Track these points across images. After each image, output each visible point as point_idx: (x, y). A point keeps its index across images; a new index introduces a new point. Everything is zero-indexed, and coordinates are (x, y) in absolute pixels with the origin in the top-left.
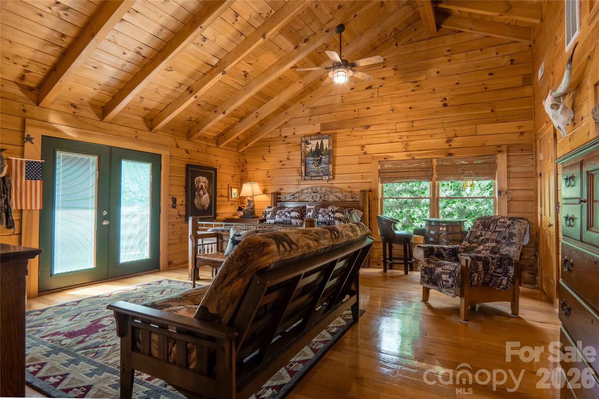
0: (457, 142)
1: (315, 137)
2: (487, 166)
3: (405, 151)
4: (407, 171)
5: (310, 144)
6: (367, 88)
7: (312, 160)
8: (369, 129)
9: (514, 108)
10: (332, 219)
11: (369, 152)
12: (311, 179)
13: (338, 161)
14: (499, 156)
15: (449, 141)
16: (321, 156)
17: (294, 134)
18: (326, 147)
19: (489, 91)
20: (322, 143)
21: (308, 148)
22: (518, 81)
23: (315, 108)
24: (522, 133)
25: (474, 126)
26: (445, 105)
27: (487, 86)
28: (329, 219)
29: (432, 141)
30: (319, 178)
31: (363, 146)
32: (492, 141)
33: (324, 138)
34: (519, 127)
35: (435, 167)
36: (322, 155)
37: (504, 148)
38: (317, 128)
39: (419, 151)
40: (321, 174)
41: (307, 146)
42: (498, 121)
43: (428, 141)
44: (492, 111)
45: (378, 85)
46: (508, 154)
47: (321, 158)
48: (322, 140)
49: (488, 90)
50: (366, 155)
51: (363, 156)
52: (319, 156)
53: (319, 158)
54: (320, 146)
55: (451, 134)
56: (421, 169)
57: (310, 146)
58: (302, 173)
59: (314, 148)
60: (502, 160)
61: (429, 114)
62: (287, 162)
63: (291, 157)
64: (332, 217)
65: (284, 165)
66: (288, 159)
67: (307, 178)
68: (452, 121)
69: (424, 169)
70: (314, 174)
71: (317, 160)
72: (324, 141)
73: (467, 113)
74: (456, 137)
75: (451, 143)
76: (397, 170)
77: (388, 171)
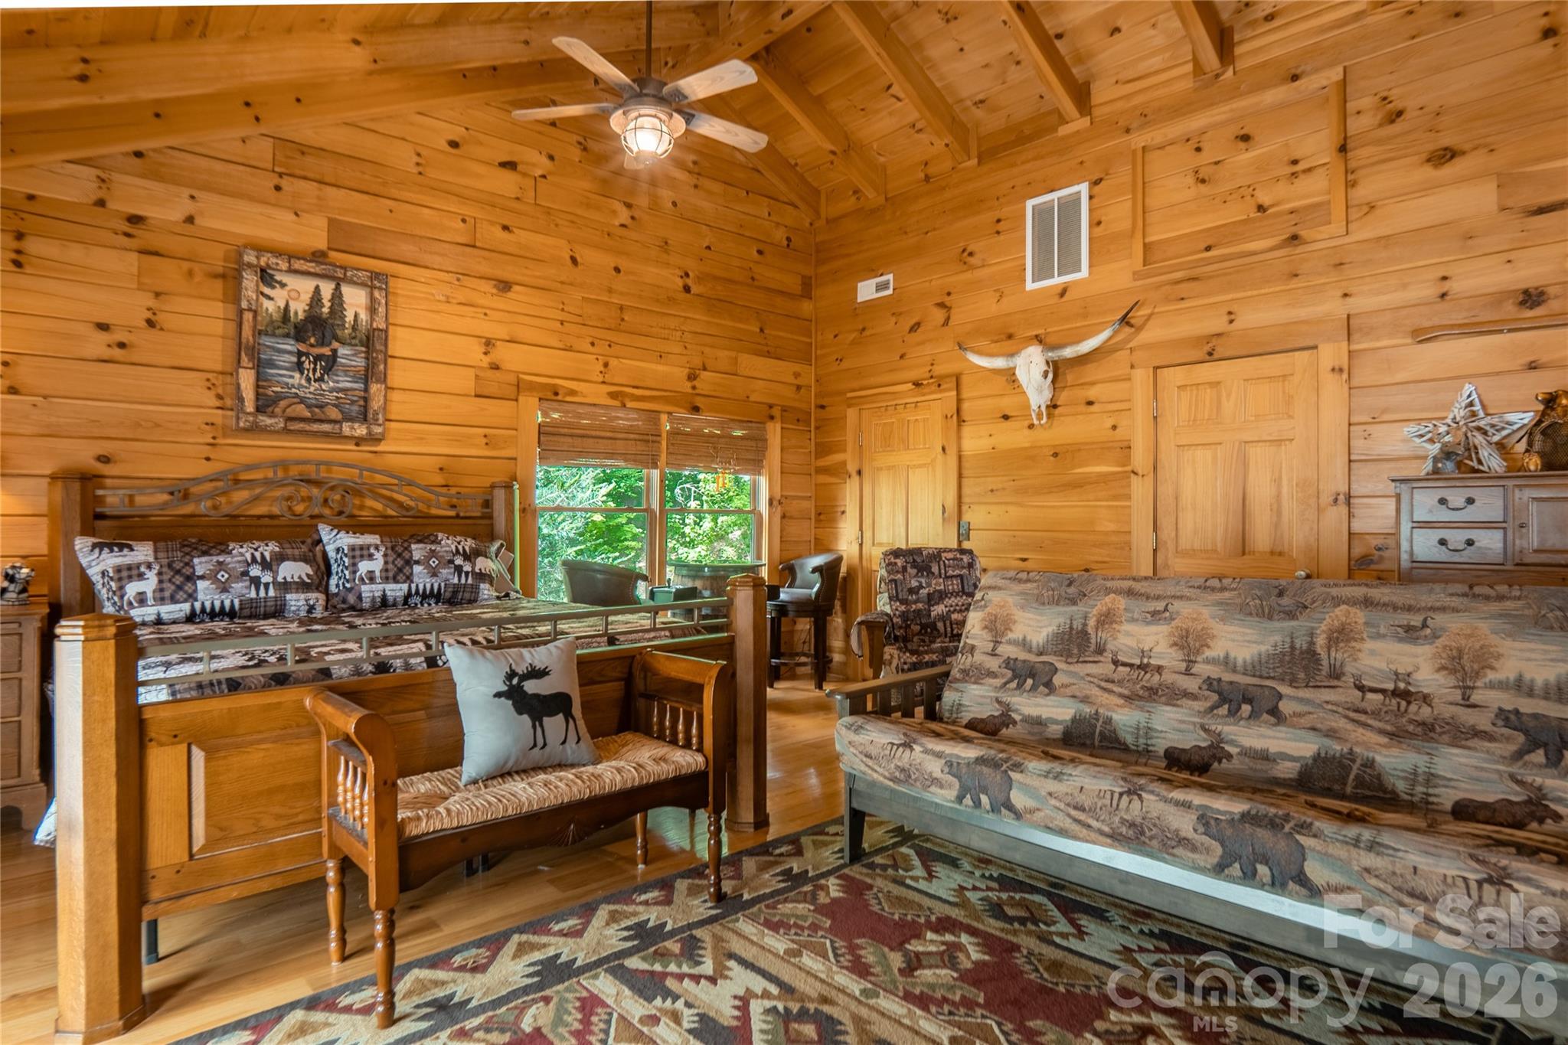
0: (707, 381)
1: (310, 267)
2: (753, 443)
3: (604, 382)
4: (611, 438)
5: (283, 285)
6: (504, 165)
7: (290, 353)
8: (510, 295)
9: (789, 336)
10: (470, 581)
11: (506, 366)
12: (286, 431)
13: (399, 374)
14: (770, 425)
15: (692, 377)
16: (335, 344)
17: (190, 220)
18: (356, 316)
19: (758, 287)
20: (337, 296)
21: (270, 298)
22: (793, 283)
23: (303, 150)
24: (799, 388)
25: (733, 354)
26: (687, 289)
27: (756, 276)
28: (456, 581)
29: (661, 368)
30: (326, 427)
31: (489, 343)
32: (759, 393)
33: (352, 282)
34: (797, 375)
35: (664, 435)
36: (338, 340)
37: (776, 412)
38: (314, 235)
39: (634, 387)
40: (334, 413)
41: (267, 290)
42: (768, 355)
43: (653, 366)
44: (762, 330)
45: (539, 172)
46: (784, 426)
47: (335, 351)
48: (338, 288)
49: (756, 283)
50: (497, 374)
51: (490, 374)
52: (322, 343)
53: (326, 351)
54: (327, 304)
55: (697, 361)
56: (641, 437)
57: (278, 294)
58: (241, 399)
59: (299, 308)
60: (774, 433)
61: (658, 301)
62: (145, 338)
63: (160, 318)
64: (467, 573)
65: (122, 345)
66: (151, 323)
67: (265, 420)
68: (699, 331)
69: (646, 437)
70: (301, 410)
71: (318, 358)
72: (347, 290)
73: (723, 322)
74: (705, 369)
75: (695, 383)
76: (588, 432)
77: (566, 431)
